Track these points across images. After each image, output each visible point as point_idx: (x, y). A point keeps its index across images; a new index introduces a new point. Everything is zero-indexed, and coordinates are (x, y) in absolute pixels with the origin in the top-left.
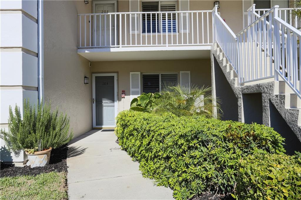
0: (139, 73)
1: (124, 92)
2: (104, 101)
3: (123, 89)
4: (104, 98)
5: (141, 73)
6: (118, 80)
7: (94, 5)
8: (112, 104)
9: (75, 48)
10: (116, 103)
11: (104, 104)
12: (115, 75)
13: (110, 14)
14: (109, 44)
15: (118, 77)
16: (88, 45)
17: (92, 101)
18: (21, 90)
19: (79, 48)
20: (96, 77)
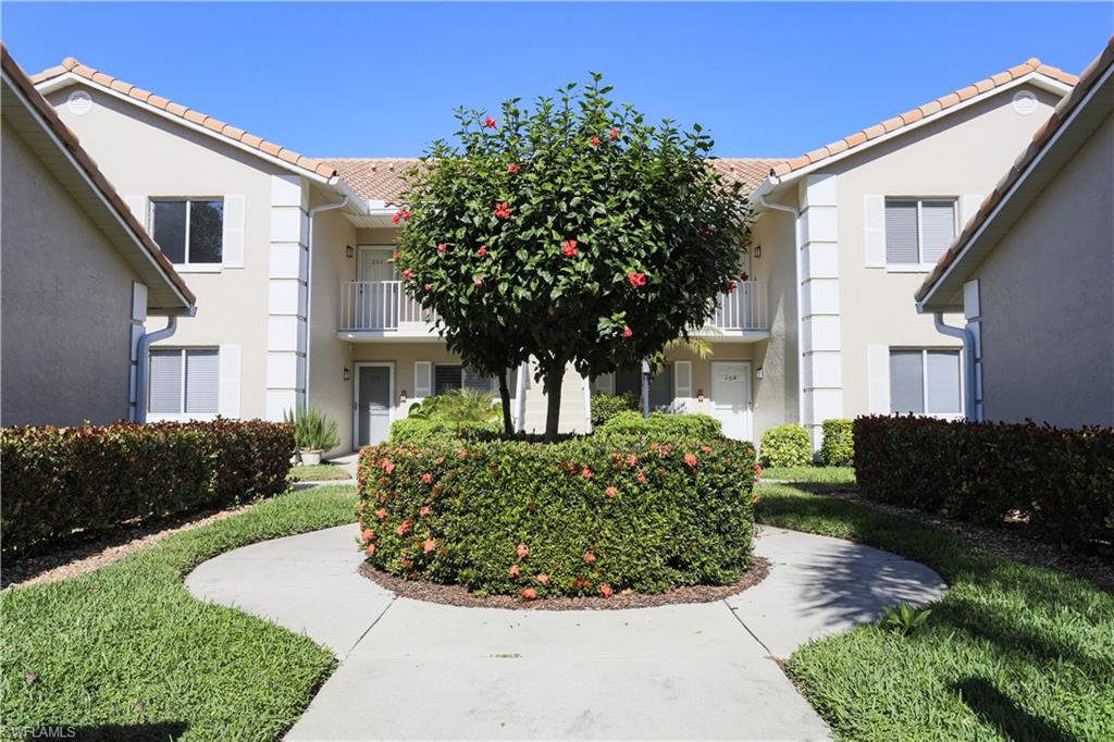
0: (429, 363)
1: (404, 393)
2: (372, 407)
3: (404, 388)
4: (373, 401)
5: (433, 364)
6: (395, 374)
7: (360, 252)
8: (385, 412)
9: (335, 331)
10: (392, 410)
11: (372, 412)
12: (391, 365)
13: (385, 282)
14: (381, 325)
15: (395, 369)
16: (353, 326)
17: (354, 408)
18: (294, 393)
19: (339, 331)
20: (361, 368)
